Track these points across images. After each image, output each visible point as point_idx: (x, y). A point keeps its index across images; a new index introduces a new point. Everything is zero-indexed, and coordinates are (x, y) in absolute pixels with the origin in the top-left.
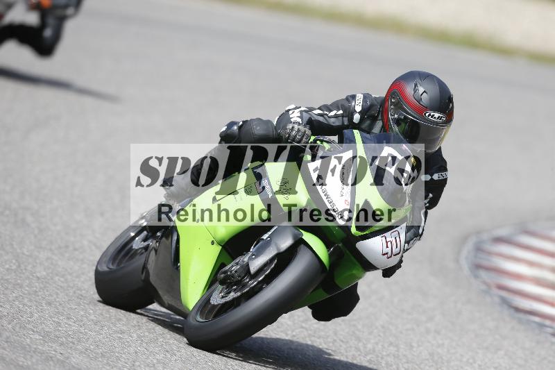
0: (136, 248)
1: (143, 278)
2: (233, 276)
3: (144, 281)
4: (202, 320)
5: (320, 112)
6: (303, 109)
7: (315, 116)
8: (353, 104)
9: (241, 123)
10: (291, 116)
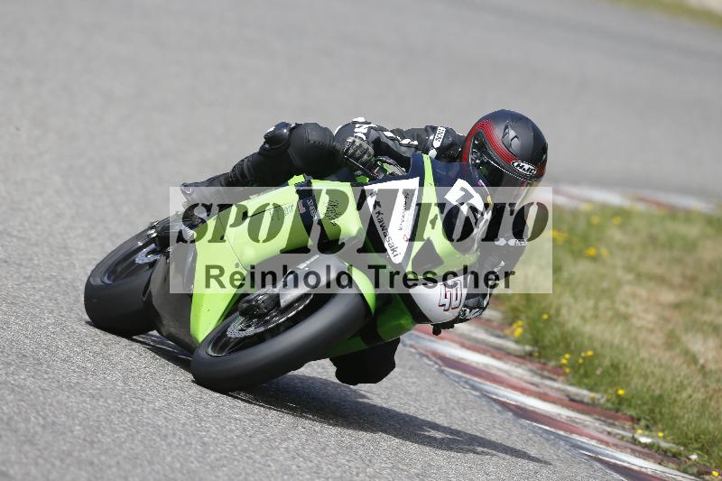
0: (140, 262)
1: (144, 299)
2: (258, 307)
3: (145, 302)
4: (213, 354)
5: (391, 135)
6: (372, 125)
7: (385, 138)
8: (431, 137)
9: (293, 125)
10: (356, 130)
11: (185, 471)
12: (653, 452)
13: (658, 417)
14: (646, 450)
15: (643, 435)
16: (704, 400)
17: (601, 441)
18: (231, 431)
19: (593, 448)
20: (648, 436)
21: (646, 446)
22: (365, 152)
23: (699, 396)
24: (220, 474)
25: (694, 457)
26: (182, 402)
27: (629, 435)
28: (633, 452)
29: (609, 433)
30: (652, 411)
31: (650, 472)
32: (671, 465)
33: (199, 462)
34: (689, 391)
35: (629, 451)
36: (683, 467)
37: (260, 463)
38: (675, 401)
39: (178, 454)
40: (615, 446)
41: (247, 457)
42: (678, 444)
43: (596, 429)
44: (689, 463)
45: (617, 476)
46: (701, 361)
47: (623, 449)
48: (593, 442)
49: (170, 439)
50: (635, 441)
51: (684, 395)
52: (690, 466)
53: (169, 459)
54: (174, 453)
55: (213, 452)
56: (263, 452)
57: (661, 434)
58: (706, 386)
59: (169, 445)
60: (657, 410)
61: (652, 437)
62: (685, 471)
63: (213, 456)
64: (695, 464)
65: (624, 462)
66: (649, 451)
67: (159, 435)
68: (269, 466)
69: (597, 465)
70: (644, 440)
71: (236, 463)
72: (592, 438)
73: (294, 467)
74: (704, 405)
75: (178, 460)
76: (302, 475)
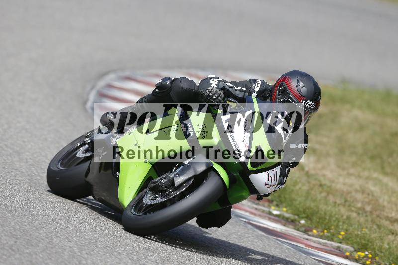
2: (161, 186)
4: (135, 214)
5: (231, 85)
6: (220, 79)
8: (254, 86)
9: (173, 79)
10: (211, 82)
11: (22, 231)
12: (280, 219)
13: (283, 200)
14: (276, 218)
15: (274, 210)
16: (308, 190)
17: (251, 213)
18: (47, 208)
19: (247, 217)
20: (277, 210)
21: (276, 216)
22: (219, 95)
23: (306, 188)
24: (41, 232)
25: (303, 222)
26: (20, 192)
27: (266, 209)
28: (270, 219)
29: (256, 209)
30: (279, 197)
31: (278, 230)
32: (291, 226)
33: (30, 225)
34: (300, 185)
35: (267, 218)
36: (297, 227)
37: (63, 226)
38: (292, 191)
39: (18, 221)
40: (260, 216)
41: (57, 222)
42: (294, 215)
43: (249, 207)
44: (300, 225)
45: (260, 232)
46: (307, 169)
47: (264, 217)
48: (247, 214)
49: (14, 213)
50: (270, 213)
51: (297, 188)
52: (301, 227)
53: (13, 224)
54: (16, 221)
55: (37, 220)
56: (65, 220)
57: (284, 209)
58: (309, 183)
59: (13, 216)
60: (282, 196)
61: (280, 211)
62: (298, 230)
63: (37, 222)
64: (304, 226)
65: (264, 224)
66: (279, 219)
67: (7, 211)
68: (68, 227)
69: (250, 226)
70: (275, 212)
71: (50, 226)
72: (246, 211)
73: (82, 228)
74: (308, 193)
75: (18, 224)
76: (87, 233)
